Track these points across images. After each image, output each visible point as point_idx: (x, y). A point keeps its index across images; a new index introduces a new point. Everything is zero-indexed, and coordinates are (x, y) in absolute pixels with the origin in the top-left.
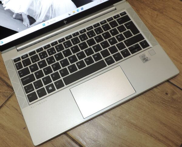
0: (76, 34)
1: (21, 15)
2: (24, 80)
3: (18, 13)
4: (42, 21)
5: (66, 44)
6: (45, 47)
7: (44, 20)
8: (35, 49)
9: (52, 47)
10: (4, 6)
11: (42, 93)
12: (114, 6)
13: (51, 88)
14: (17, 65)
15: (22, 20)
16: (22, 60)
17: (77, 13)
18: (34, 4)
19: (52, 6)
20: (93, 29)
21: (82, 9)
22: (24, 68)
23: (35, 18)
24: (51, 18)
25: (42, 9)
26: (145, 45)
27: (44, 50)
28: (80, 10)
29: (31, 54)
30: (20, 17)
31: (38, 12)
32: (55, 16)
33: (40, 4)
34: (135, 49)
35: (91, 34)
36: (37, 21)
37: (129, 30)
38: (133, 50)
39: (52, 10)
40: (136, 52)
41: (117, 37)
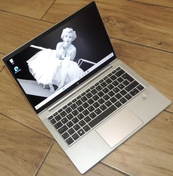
0: (88, 91)
1: (48, 85)
2: (61, 130)
3: (46, 85)
4: (62, 86)
5: (83, 99)
6: (69, 105)
7: (63, 85)
8: (61, 108)
9: (73, 103)
10: (37, 82)
11: (76, 137)
12: (110, 65)
13: (82, 132)
14: (52, 121)
15: (49, 88)
16: (54, 117)
17: (85, 75)
18: (56, 76)
19: (67, 74)
20: (100, 85)
21: (88, 72)
22: (57, 122)
23: (57, 85)
24: (68, 83)
25: (61, 78)
26: (141, 88)
27: (68, 107)
28: (87, 73)
29: (59, 111)
30: (47, 87)
32: (70, 81)
33: (60, 75)
34: (135, 92)
35: (99, 88)
36: (59, 87)
37: (126, 79)
38: (133, 94)
39: (68, 77)
40: (136, 94)
41: (119, 86)
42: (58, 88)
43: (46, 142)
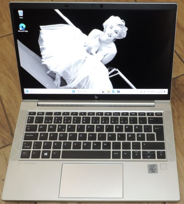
0: (100, 114)
1: (55, 74)
3: (53, 72)
4: (73, 87)
5: (85, 119)
7: (75, 87)
9: (70, 116)
10: (42, 60)
13: (46, 155)
14: (30, 118)
15: (54, 79)
16: (36, 116)
17: (111, 93)
18: (72, 69)
19: (88, 77)
20: (119, 117)
21: (119, 92)
22: (34, 124)
23: (67, 82)
24: (83, 88)
25: (77, 76)
26: (162, 156)
27: (61, 116)
28: (116, 92)
29: (48, 114)
30: (53, 75)
31: (72, 77)
32: (88, 87)
33: (77, 71)
35: (115, 120)
36: (68, 86)
37: (155, 133)
39: (87, 81)
41: (138, 135)
42: (66, 86)
43: (5, 137)
